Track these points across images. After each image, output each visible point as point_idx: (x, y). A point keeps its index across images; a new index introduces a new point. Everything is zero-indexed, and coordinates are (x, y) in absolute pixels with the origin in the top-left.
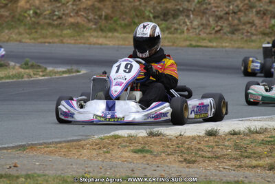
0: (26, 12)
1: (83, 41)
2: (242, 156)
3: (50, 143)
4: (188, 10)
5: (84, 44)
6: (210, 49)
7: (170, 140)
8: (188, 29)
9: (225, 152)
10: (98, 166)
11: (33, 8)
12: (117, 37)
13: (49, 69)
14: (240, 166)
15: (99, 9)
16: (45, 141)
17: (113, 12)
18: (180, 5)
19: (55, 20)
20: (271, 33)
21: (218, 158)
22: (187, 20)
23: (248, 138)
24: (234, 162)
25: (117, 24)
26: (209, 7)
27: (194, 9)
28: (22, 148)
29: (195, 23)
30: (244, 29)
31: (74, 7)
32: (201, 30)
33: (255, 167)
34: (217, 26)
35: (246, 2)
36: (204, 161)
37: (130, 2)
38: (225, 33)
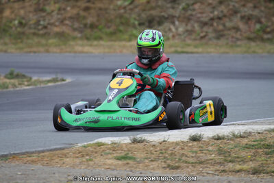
0: (11, 22)
1: (68, 50)
2: (226, 160)
3: (33, 153)
4: (173, 17)
5: (70, 52)
6: (196, 55)
7: (154, 146)
8: (173, 36)
9: (209, 158)
11: (18, 18)
12: (103, 45)
13: (35, 78)
14: (224, 171)
15: (84, 18)
16: (28, 150)
17: (98, 21)
18: (165, 11)
19: (42, 29)
20: (256, 38)
21: (201, 163)
22: (172, 27)
23: (232, 142)
24: (218, 167)
25: (102, 32)
26: (194, 13)
27: (180, 16)
28: (5, 157)
29: (181, 30)
30: (229, 34)
31: (59, 17)
32: (185, 37)
33: (238, 171)
34: (202, 32)
35: (231, 7)
36: (188, 167)
37: (115, 10)
38: (210, 39)
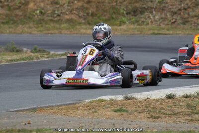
0: (34, 12)
1: (76, 32)
2: (193, 113)
3: (54, 106)
4: (152, 8)
5: (77, 34)
6: (168, 36)
7: (140, 102)
8: (151, 22)
9: (180, 110)
10: (89, 122)
11: (39, 9)
13: (52, 52)
14: (192, 120)
15: (87, 9)
16: (50, 105)
17: (97, 11)
18: (145, 4)
19: (56, 17)
21: (175, 114)
22: (150, 15)
23: (197, 99)
24: (187, 117)
25: (100, 20)
26: (167, 5)
27: (156, 8)
28: (34, 110)
29: (157, 17)
30: (192, 21)
31: (69, 8)
32: (161, 23)
34: (173, 19)
35: (193, 1)
36: (166, 117)
37: (109, 3)
38: (179, 24)
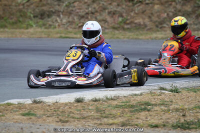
2: (102, 117)
4: (59, 11)
6: (76, 40)
7: (49, 106)
8: (59, 26)
9: (89, 114)
12: (7, 32)
14: (101, 124)
17: (4, 13)
18: (53, 8)
20: (119, 27)
21: (84, 118)
22: (58, 19)
23: (106, 103)
24: (96, 121)
25: (7, 22)
26: (74, 9)
27: (63, 11)
29: (64, 21)
32: (68, 26)
33: (111, 124)
34: (80, 23)
35: (101, 5)
36: (74, 121)
37: (16, 6)
